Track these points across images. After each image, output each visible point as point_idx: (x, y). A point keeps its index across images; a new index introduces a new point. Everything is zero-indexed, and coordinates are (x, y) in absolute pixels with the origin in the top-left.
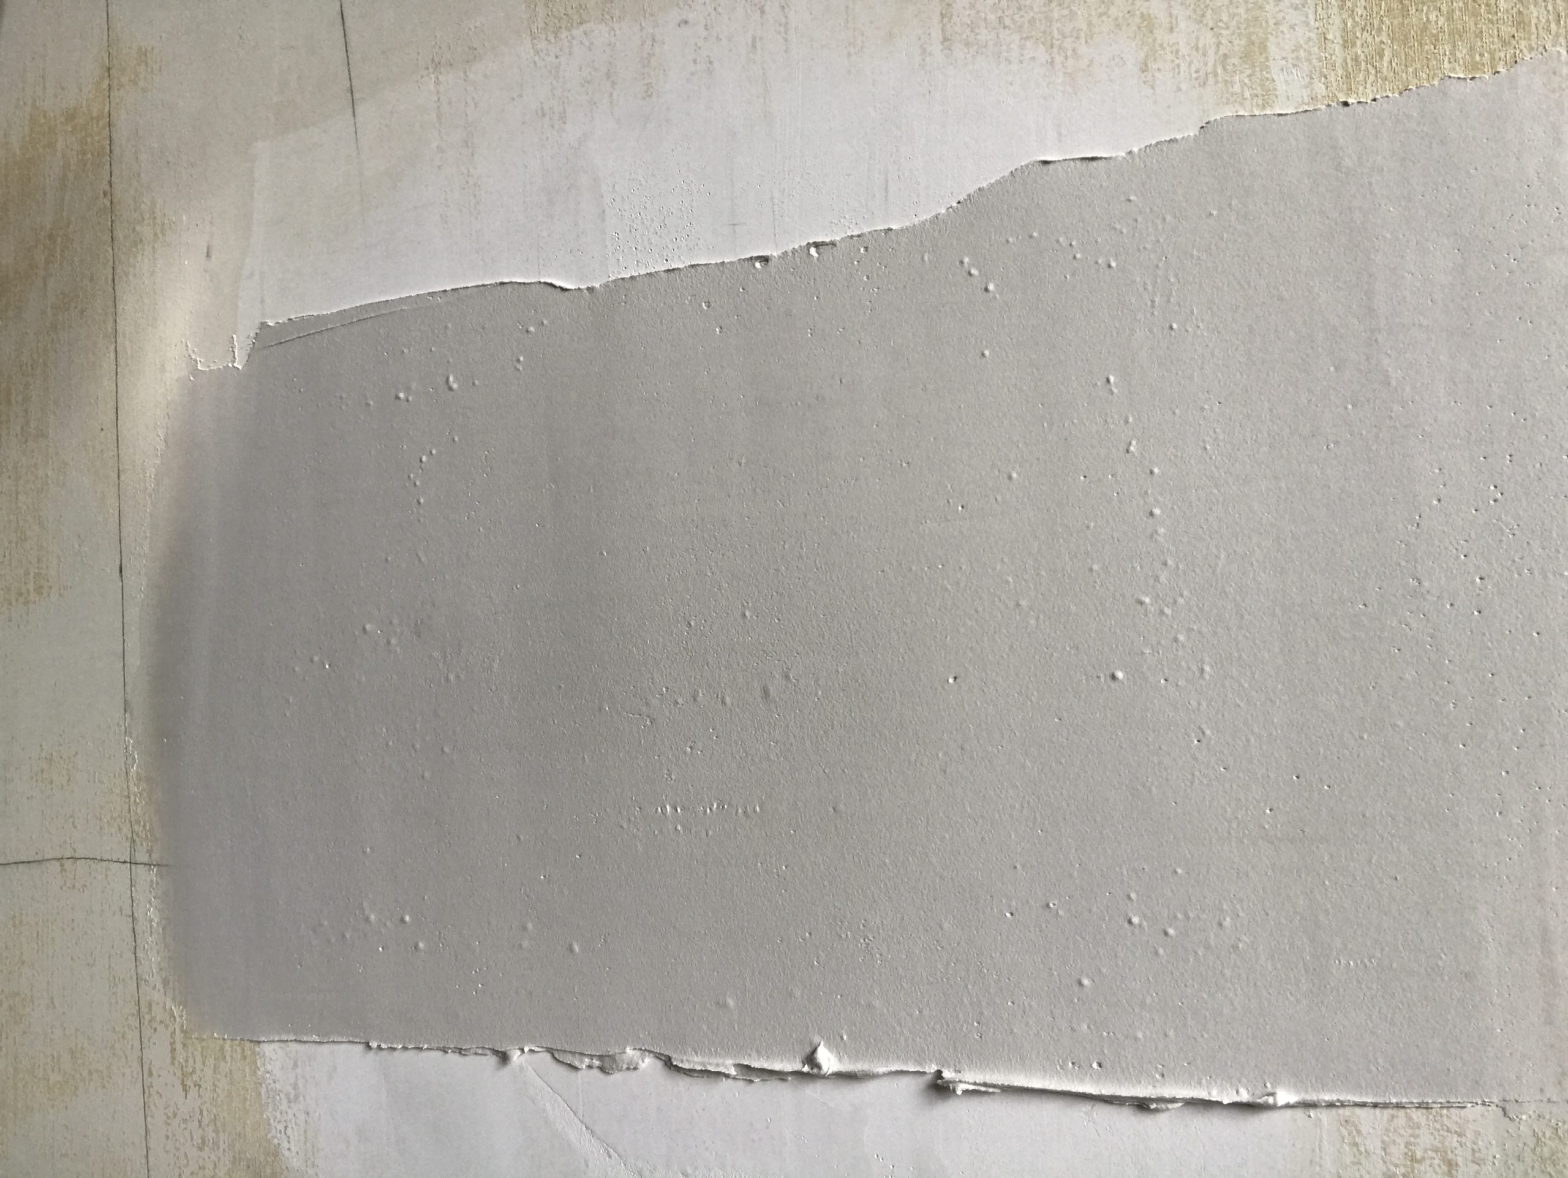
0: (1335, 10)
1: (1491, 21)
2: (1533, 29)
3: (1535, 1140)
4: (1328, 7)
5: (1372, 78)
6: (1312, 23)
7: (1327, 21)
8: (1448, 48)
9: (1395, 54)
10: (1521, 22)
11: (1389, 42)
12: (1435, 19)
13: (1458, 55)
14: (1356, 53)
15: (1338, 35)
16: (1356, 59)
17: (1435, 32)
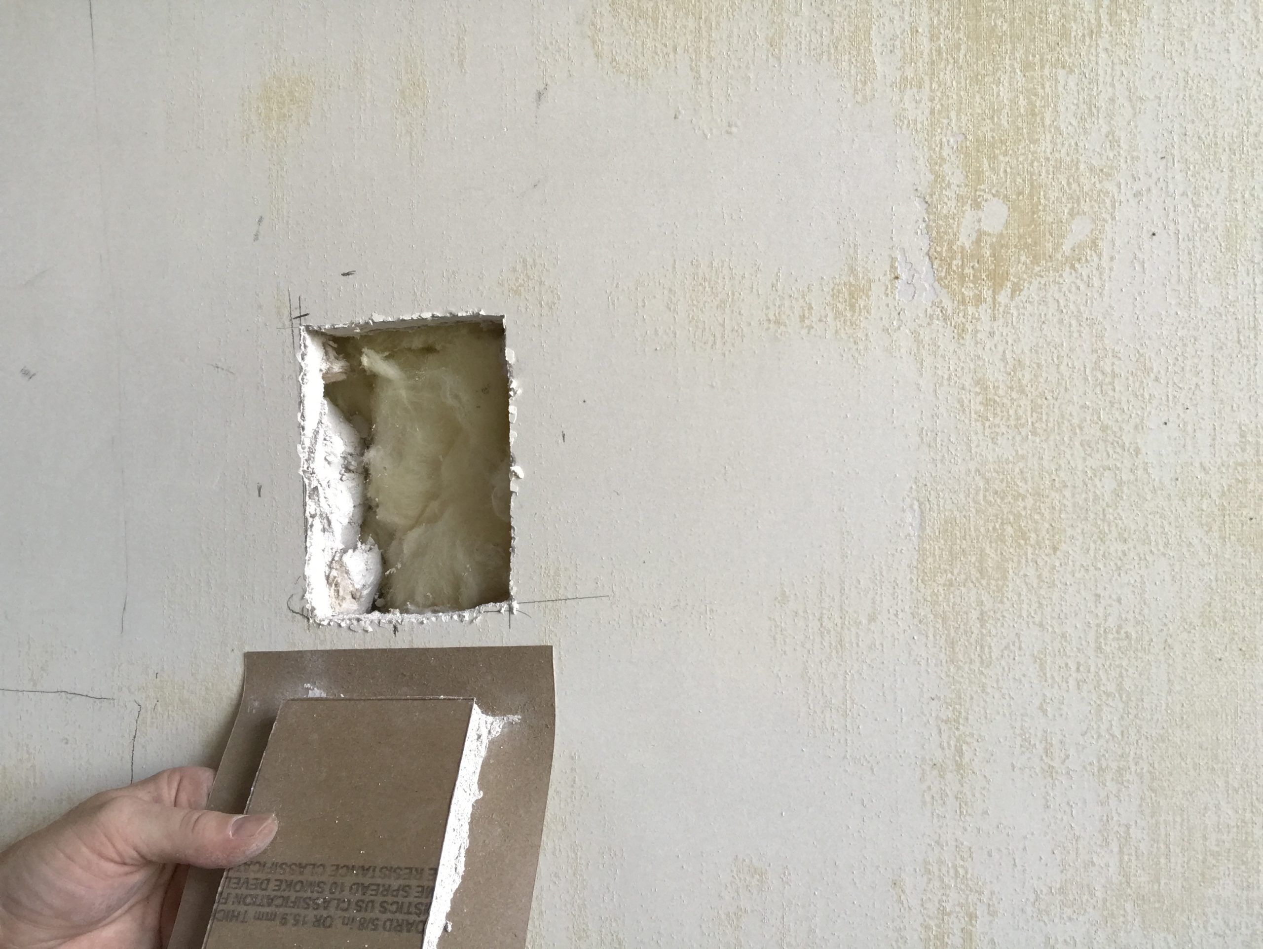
0: (925, 9)
1: (1042, 30)
2: (1073, 41)
3: (1034, 896)
4: (919, 7)
5: (950, 67)
6: (906, 18)
7: (919, 18)
8: (1009, 46)
9: (969, 49)
10: (1064, 34)
11: (965, 39)
12: (1000, 24)
13: (1017, 55)
14: (940, 45)
15: (927, 30)
16: (939, 52)
17: (1000, 34)
